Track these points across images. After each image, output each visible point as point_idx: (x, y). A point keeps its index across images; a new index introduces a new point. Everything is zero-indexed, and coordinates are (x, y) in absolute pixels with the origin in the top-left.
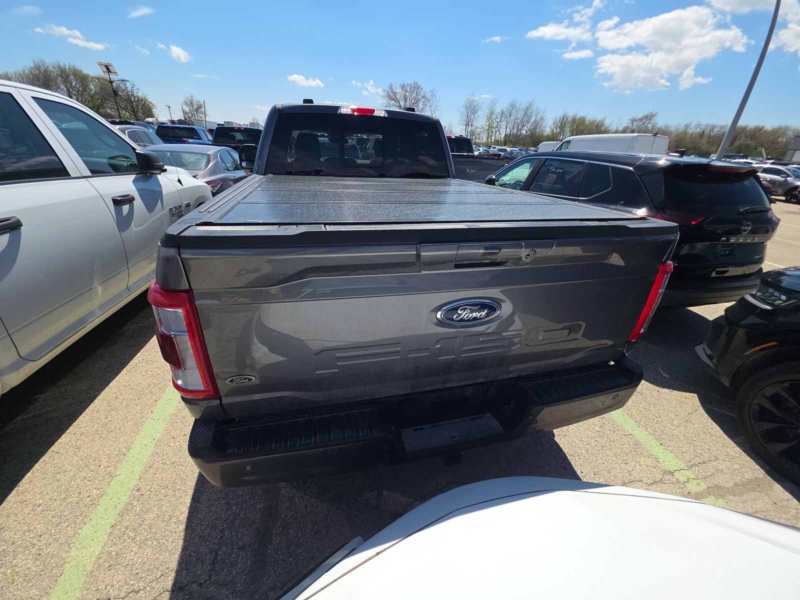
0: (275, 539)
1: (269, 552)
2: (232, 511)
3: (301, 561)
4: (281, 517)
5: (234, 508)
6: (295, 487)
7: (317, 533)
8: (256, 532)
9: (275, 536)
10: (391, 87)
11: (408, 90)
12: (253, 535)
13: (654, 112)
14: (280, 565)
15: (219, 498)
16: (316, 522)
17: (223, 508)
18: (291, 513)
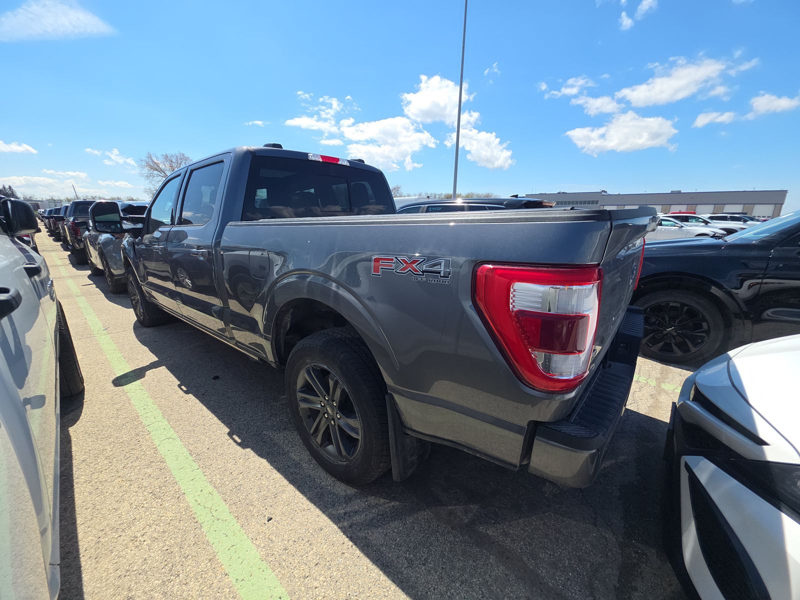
0: (540, 571)
1: (550, 584)
2: (476, 584)
3: (578, 569)
4: (519, 552)
5: (475, 580)
6: (494, 524)
7: (557, 541)
8: (520, 580)
9: (537, 569)
10: (150, 157)
11: (174, 161)
12: (521, 585)
13: (399, 186)
14: (570, 585)
15: (448, 586)
16: (546, 534)
17: (466, 589)
18: (522, 543)
